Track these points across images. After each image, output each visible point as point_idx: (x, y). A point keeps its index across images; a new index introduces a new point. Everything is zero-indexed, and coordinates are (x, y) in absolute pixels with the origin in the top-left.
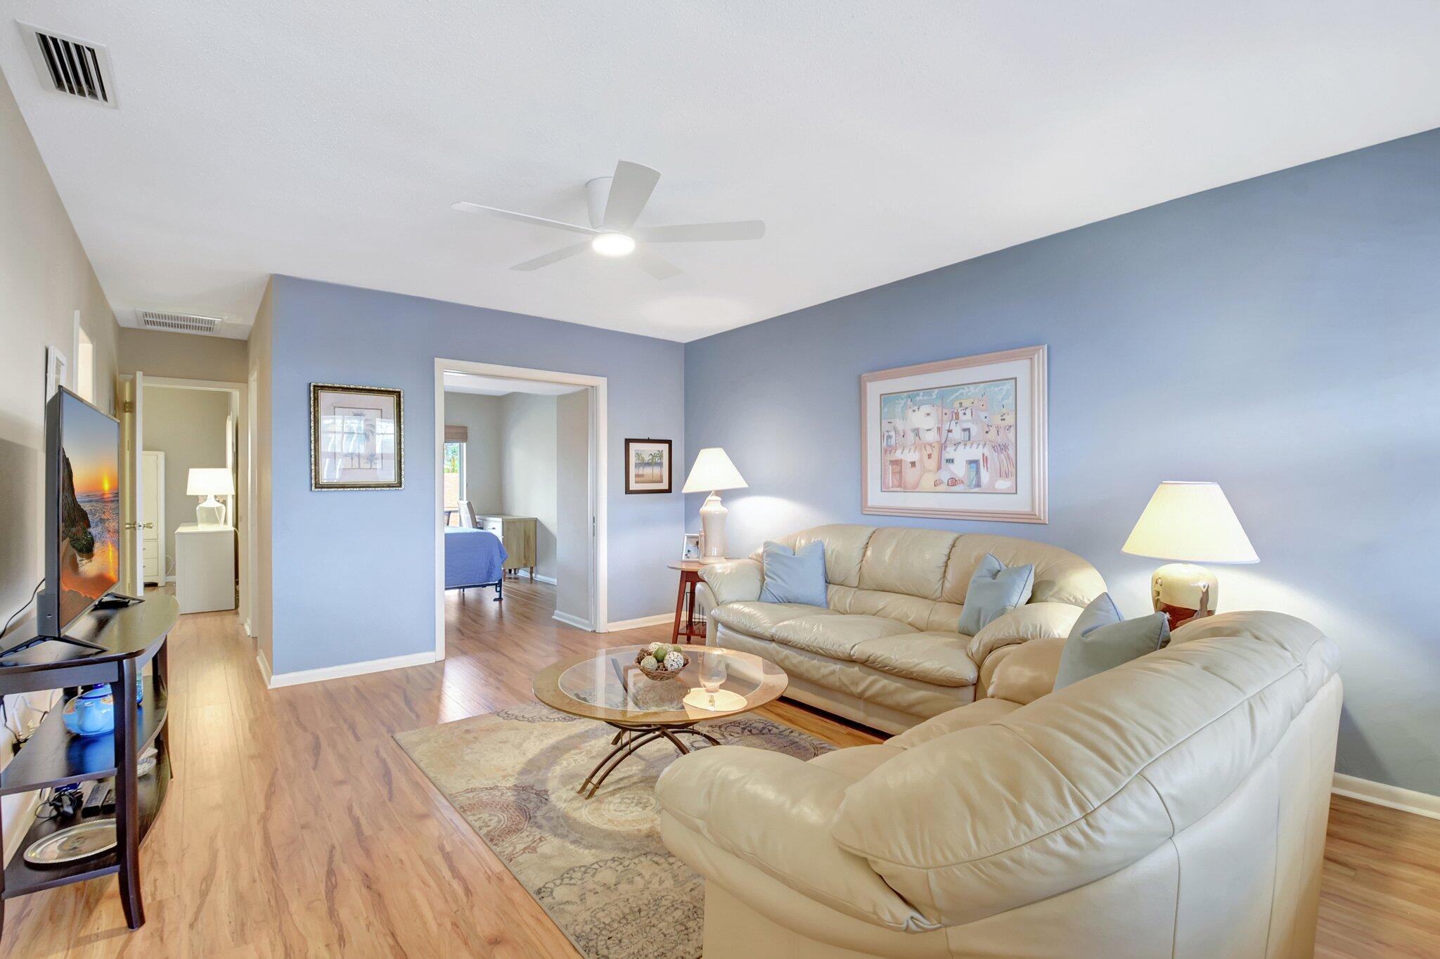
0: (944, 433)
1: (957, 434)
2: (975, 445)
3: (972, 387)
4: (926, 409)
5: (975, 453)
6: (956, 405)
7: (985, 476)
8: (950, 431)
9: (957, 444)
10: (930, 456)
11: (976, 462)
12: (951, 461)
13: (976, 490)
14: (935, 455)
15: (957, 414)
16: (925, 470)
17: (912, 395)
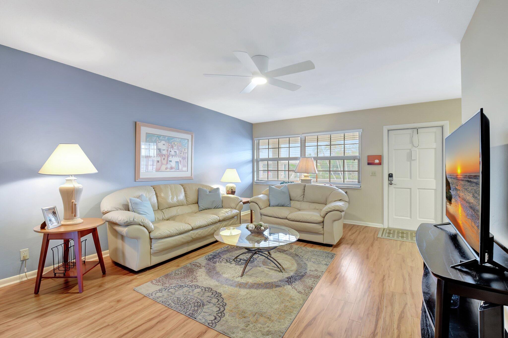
0: (169, 152)
1: (173, 153)
2: (178, 157)
3: (177, 139)
4: (163, 142)
5: (177, 159)
6: (173, 143)
7: (180, 166)
8: (171, 151)
9: (173, 156)
10: (164, 159)
11: (178, 162)
12: (170, 161)
13: (178, 171)
14: (166, 159)
15: (173, 146)
16: (162, 164)
17: (159, 136)
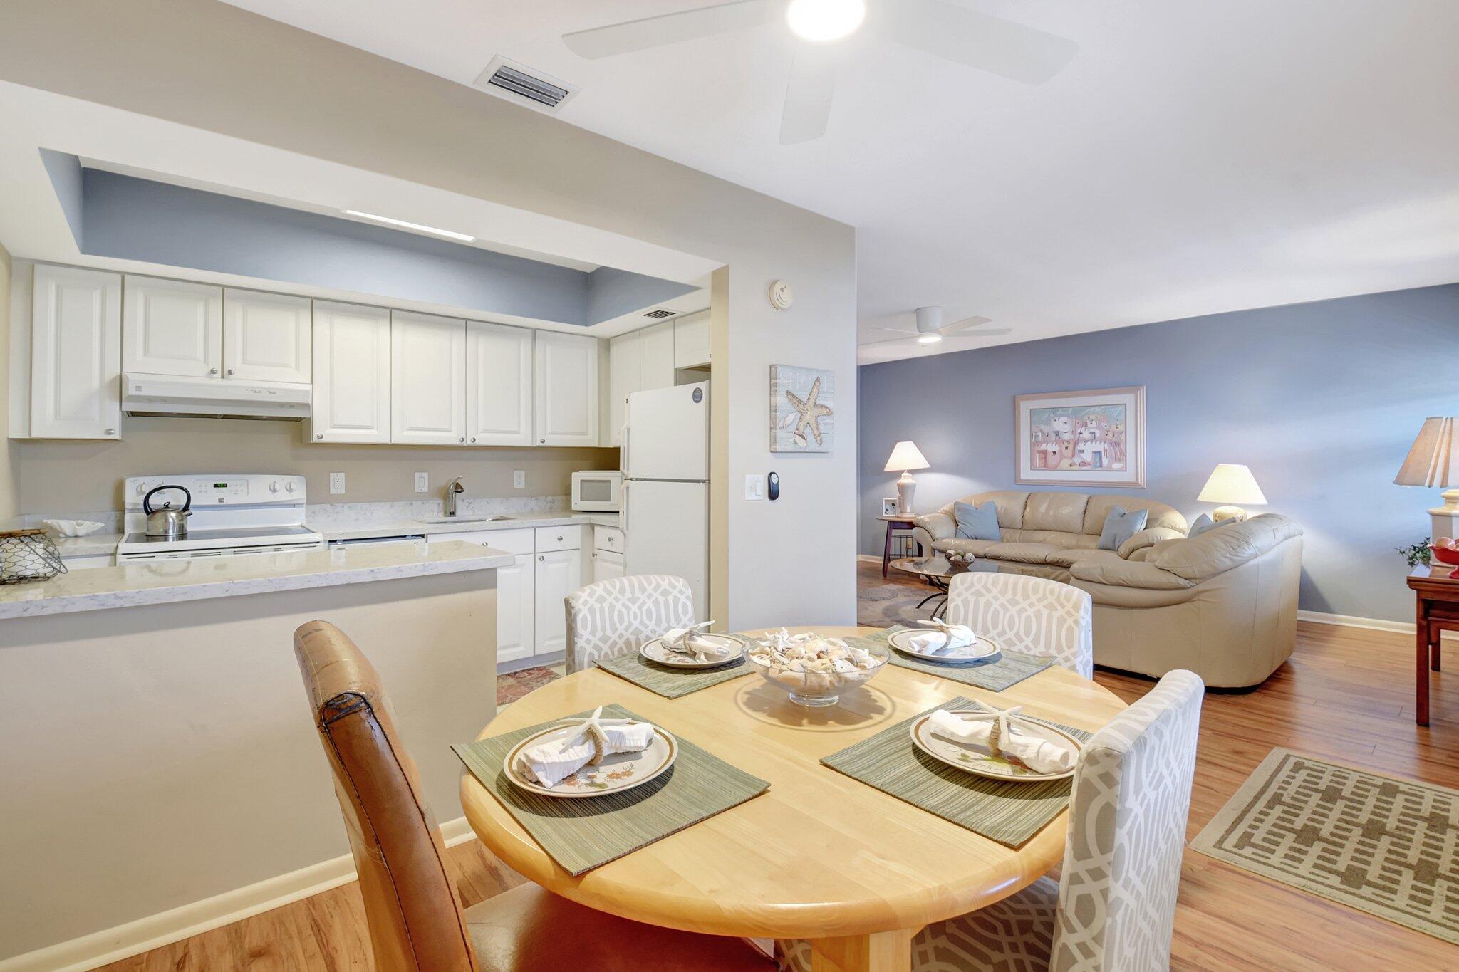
0: (1077, 435)
1: (1086, 435)
2: (1098, 442)
3: (1096, 408)
4: (1064, 419)
5: (1099, 447)
6: (1086, 417)
7: (1105, 461)
8: (1081, 433)
9: (1086, 441)
10: (1067, 448)
11: (1100, 452)
12: (1082, 451)
13: (1100, 469)
14: (1071, 448)
15: (1086, 423)
16: (1063, 457)
17: (1054, 410)
